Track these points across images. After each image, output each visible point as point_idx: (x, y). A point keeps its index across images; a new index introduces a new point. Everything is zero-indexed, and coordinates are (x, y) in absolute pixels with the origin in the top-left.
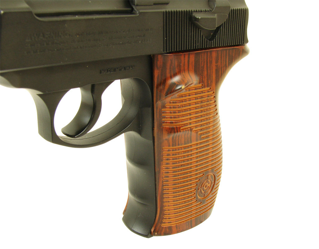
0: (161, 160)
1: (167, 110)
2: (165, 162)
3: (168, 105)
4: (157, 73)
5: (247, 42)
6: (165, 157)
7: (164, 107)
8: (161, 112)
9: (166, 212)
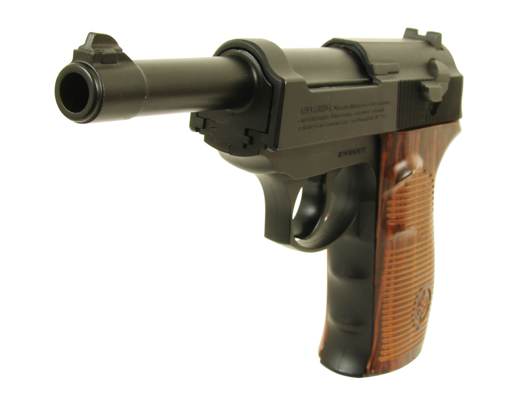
0: (382, 268)
1: (393, 202)
2: (386, 270)
3: (394, 196)
4: (384, 156)
5: (461, 117)
6: (387, 264)
7: (390, 198)
8: (387, 206)
9: (384, 341)
